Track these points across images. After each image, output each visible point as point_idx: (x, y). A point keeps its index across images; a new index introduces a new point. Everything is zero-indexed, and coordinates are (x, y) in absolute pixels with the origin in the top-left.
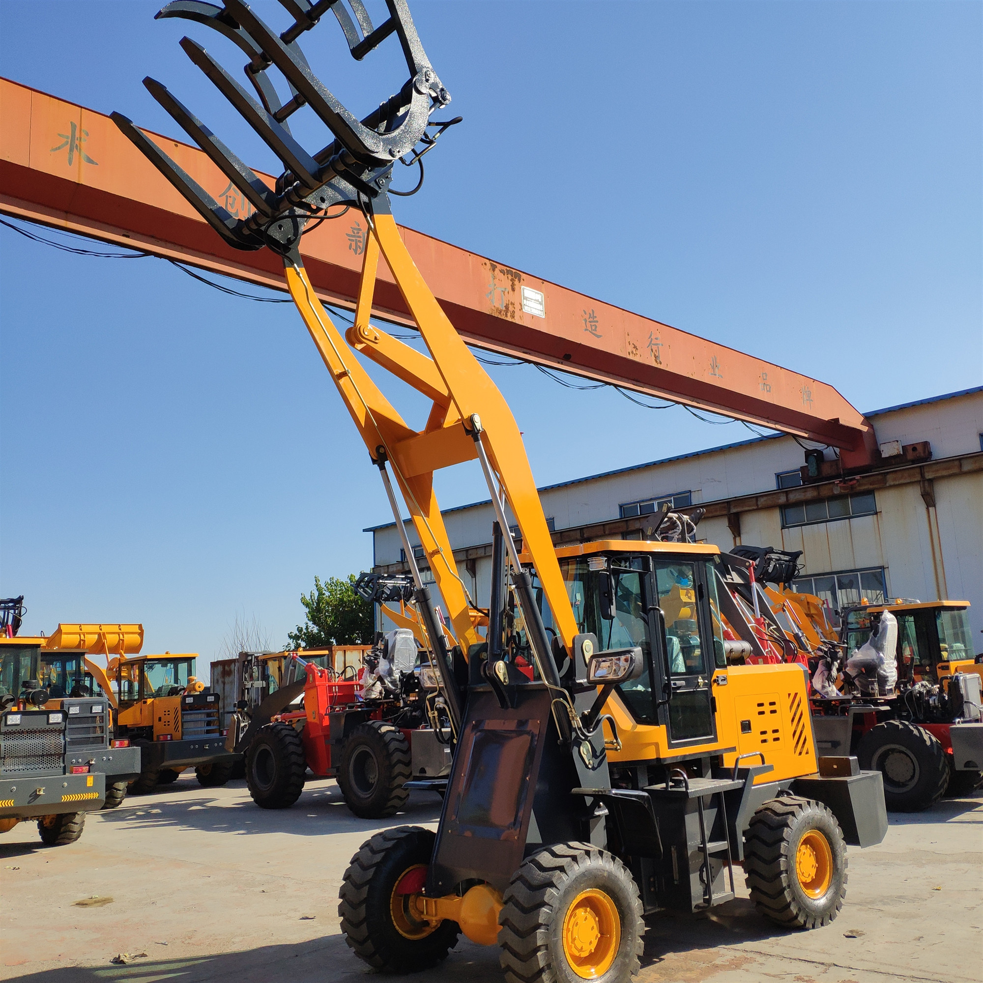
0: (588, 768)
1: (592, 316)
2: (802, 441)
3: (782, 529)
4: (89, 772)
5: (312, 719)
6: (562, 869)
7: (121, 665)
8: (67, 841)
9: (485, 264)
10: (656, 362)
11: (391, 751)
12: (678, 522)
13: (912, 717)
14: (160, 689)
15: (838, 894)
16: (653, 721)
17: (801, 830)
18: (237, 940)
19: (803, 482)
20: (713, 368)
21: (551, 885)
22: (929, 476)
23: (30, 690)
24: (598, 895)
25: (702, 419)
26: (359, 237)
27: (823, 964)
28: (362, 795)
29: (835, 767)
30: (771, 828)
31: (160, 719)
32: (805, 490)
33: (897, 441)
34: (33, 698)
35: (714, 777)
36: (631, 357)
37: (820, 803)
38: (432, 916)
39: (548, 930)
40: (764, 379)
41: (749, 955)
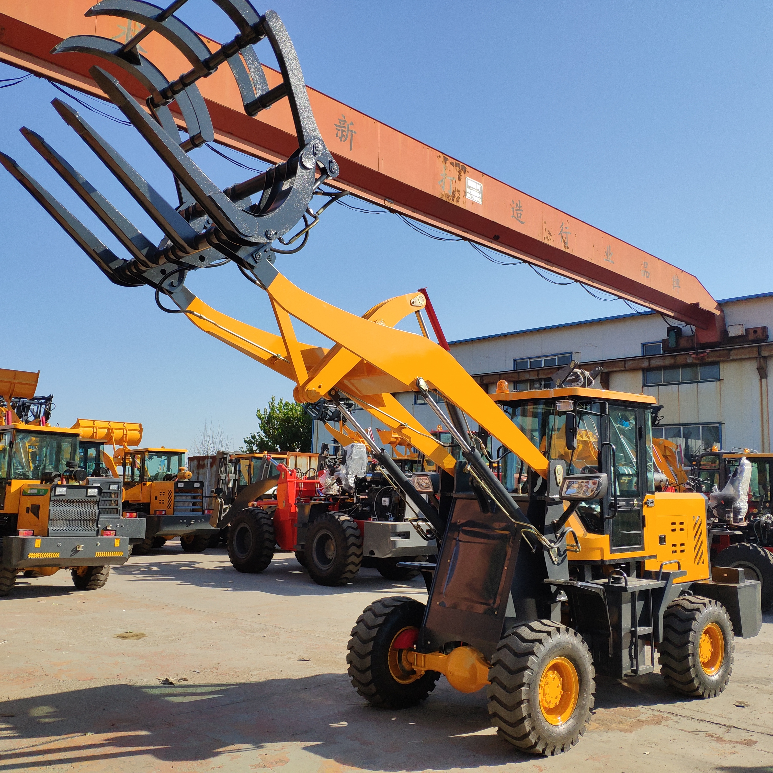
0: (554, 564)
1: (519, 206)
2: (667, 318)
3: (643, 387)
4: (115, 535)
5: (282, 506)
6: (540, 641)
7: (126, 454)
8: (94, 587)
9: (440, 157)
10: (565, 247)
11: (347, 536)
12: (581, 376)
13: (758, 541)
14: (157, 475)
15: (727, 671)
16: (601, 532)
17: (703, 623)
18: (254, 673)
19: (664, 351)
20: (607, 255)
21: (533, 653)
22: (764, 354)
23: (72, 469)
24: (563, 662)
25: (594, 296)
26: (345, 127)
27: (725, 725)
28: (323, 567)
29: (726, 575)
30: (681, 620)
31: (156, 498)
32: (664, 358)
33: (742, 325)
34: (75, 476)
35: (638, 576)
36: (546, 242)
37: (718, 602)
38: (422, 667)
39: (529, 687)
40: (645, 267)
41: (665, 715)
